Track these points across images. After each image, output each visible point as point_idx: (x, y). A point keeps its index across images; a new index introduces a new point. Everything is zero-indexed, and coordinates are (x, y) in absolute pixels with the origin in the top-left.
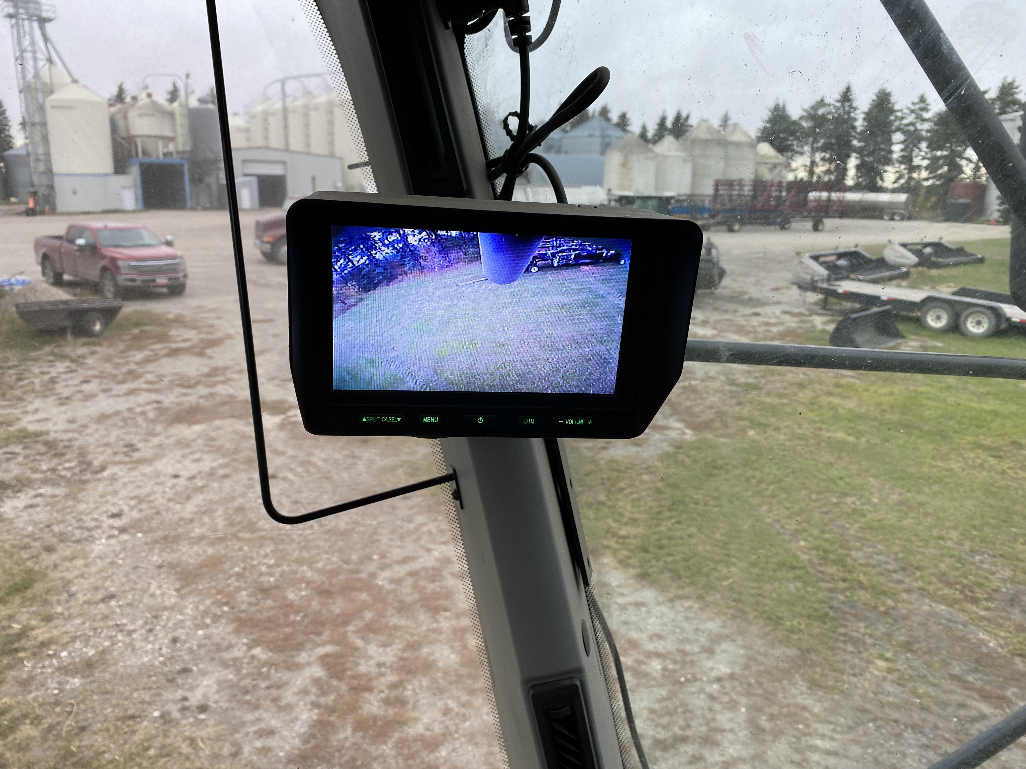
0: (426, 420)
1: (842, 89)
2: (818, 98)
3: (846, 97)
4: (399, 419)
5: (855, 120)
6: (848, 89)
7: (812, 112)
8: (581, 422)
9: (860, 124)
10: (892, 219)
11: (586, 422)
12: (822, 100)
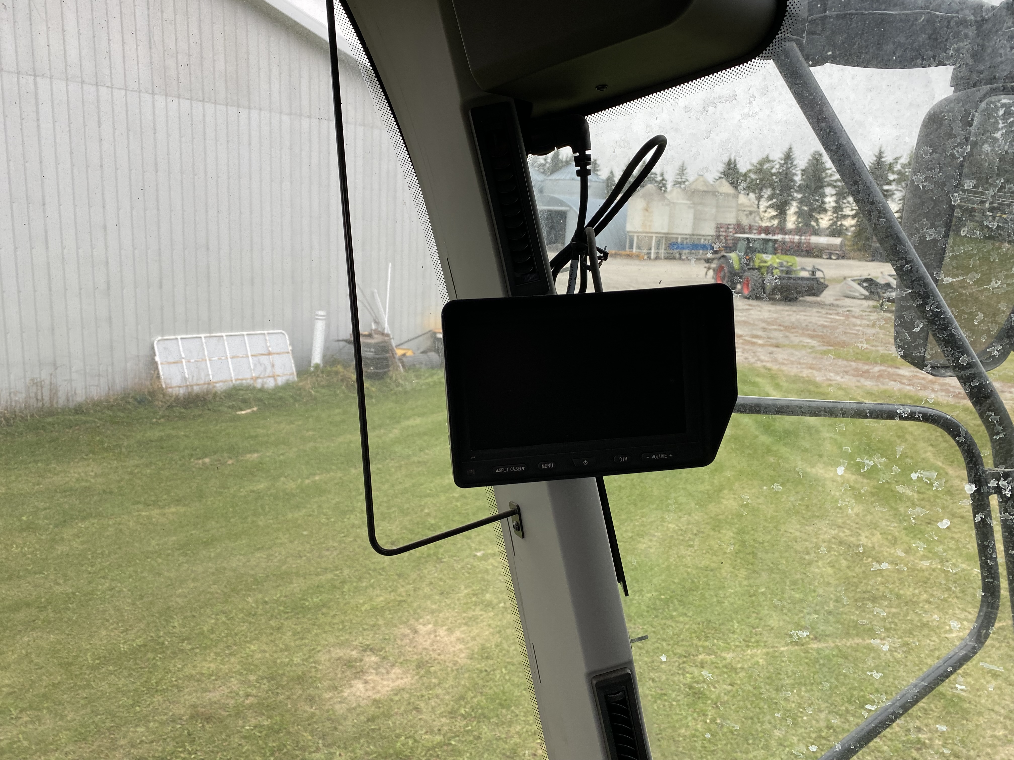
0: (544, 466)
1: (785, 149)
2: (764, 156)
3: (788, 157)
4: (523, 468)
5: (795, 174)
6: (790, 149)
7: (759, 167)
8: (664, 456)
9: (798, 179)
10: (830, 258)
11: (668, 456)
12: (767, 157)
